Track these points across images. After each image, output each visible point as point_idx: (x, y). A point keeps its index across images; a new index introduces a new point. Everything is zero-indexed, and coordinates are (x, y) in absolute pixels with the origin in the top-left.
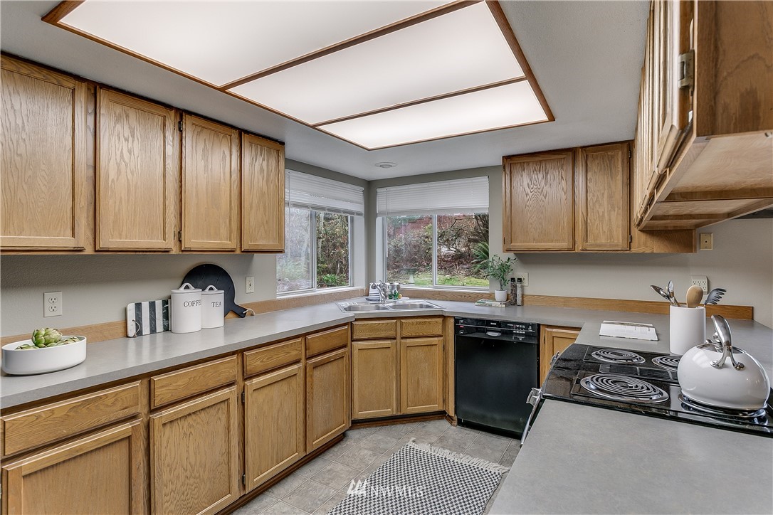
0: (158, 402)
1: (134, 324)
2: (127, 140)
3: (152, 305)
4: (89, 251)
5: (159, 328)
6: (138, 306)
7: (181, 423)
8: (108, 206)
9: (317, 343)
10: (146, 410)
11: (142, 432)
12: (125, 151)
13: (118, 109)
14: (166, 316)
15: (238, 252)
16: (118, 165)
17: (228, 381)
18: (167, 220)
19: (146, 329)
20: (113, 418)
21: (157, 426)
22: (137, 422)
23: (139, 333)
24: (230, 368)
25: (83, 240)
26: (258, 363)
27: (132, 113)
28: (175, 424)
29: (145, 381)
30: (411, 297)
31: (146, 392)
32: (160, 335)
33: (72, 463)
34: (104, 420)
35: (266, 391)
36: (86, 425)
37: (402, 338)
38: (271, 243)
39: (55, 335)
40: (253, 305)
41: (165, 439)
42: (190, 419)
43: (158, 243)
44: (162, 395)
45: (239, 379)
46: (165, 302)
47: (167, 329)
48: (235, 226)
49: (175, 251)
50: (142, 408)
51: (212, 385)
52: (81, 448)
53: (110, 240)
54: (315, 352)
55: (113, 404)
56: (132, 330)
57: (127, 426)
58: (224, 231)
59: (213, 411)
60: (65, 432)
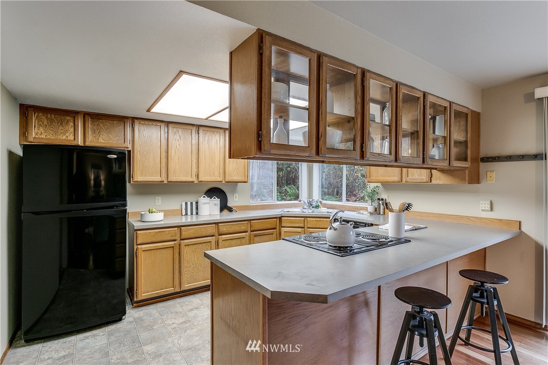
0: (183, 237)
1: (185, 210)
2: (178, 140)
3: (192, 203)
4: (166, 182)
5: (194, 213)
6: (186, 203)
7: (192, 246)
8: (172, 165)
9: (257, 225)
10: (179, 239)
11: (178, 246)
12: (177, 145)
13: (175, 130)
14: (197, 208)
15: (224, 182)
16: (175, 150)
17: (212, 234)
18: (193, 170)
19: (189, 213)
20: (168, 239)
21: (182, 246)
22: (176, 242)
23: (186, 214)
24: (212, 229)
25: (164, 178)
26: (225, 229)
27: (180, 130)
28: (190, 246)
29: (179, 229)
30: (328, 208)
31: (179, 232)
32: (194, 216)
33: (156, 250)
34: (165, 239)
35: (229, 241)
36: (160, 240)
37: (308, 228)
38: (240, 178)
39: (154, 210)
40: (236, 207)
41: (185, 251)
42: (195, 245)
43: (190, 179)
44: (185, 235)
45: (217, 235)
46: (197, 203)
47: (197, 214)
48: (222, 171)
49: (196, 182)
50: (178, 237)
51: (204, 234)
52: (158, 246)
53: (172, 178)
54: (255, 229)
55: (168, 234)
56: (184, 213)
57: (172, 243)
58: (217, 173)
59: (204, 245)
60: (154, 240)
